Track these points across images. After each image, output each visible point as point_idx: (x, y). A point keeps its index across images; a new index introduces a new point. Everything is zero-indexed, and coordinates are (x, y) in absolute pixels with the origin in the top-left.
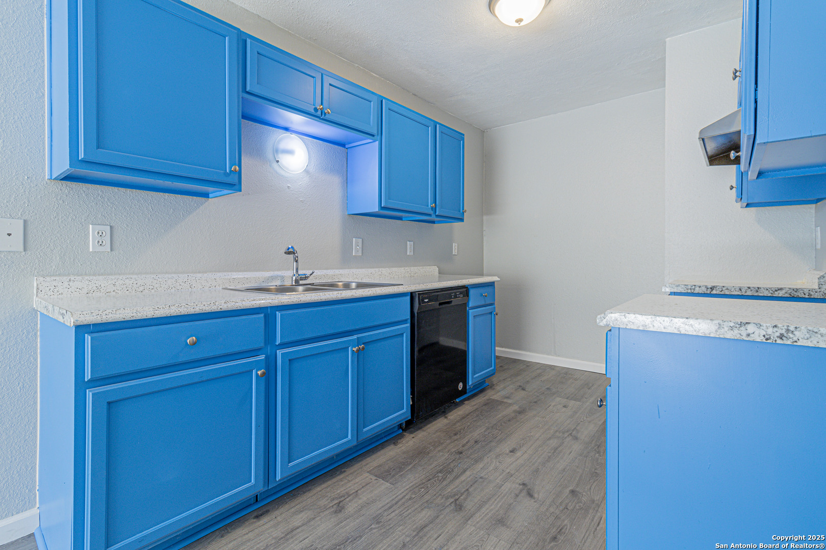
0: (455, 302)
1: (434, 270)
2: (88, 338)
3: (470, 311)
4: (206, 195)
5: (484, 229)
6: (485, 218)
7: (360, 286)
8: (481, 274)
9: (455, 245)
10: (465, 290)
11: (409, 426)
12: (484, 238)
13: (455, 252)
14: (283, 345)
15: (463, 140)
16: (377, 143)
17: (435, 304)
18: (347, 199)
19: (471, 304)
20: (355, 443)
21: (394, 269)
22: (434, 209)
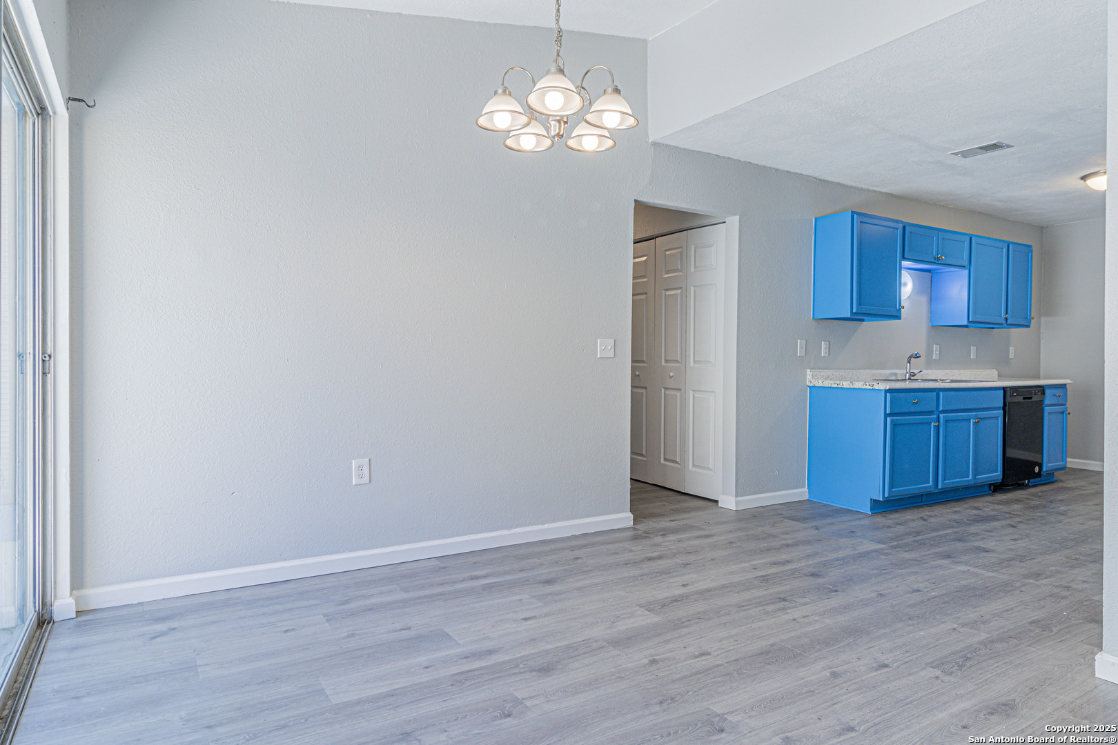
0: (1035, 398)
1: (994, 373)
2: (888, 394)
3: (1046, 408)
4: (863, 320)
5: (1042, 331)
6: (1043, 319)
7: (952, 381)
8: (1038, 377)
9: (1012, 350)
10: (1041, 389)
11: (997, 488)
12: (1042, 341)
13: (1011, 355)
14: (943, 412)
15: (1031, 251)
16: (967, 271)
17: (1020, 399)
18: (932, 314)
19: (1047, 402)
20: (972, 483)
21: (962, 371)
22: (1006, 319)
